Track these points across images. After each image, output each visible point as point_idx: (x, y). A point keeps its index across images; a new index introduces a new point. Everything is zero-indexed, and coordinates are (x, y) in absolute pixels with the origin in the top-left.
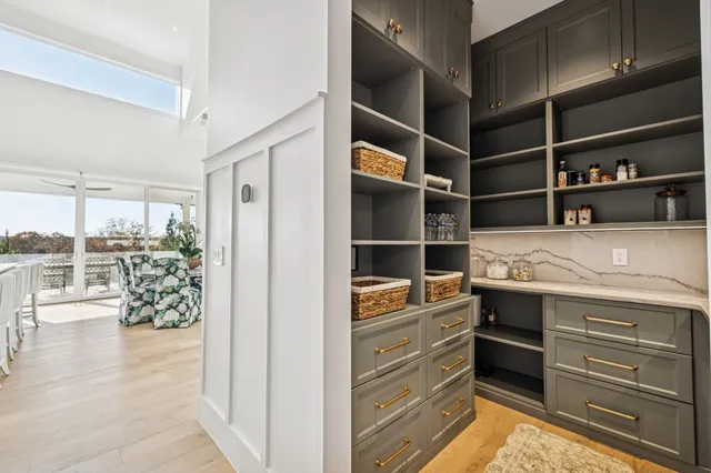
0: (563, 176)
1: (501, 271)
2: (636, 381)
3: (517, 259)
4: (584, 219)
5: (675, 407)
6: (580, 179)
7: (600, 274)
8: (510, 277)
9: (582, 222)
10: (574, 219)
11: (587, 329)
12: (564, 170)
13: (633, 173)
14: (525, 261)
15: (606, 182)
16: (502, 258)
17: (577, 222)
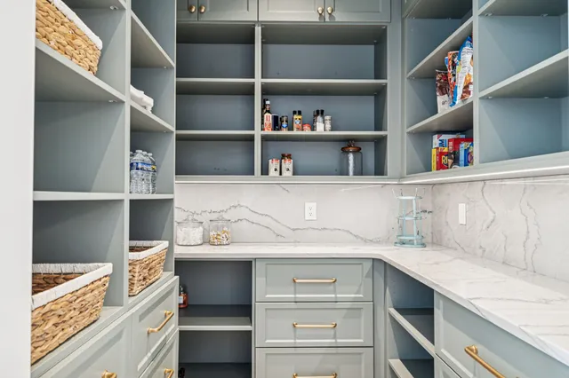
0: (269, 118)
1: (196, 234)
2: (335, 337)
3: (214, 216)
4: (288, 170)
5: (360, 354)
6: (284, 125)
7: (294, 230)
8: (207, 241)
9: (285, 173)
10: (278, 169)
11: (295, 293)
12: (269, 112)
13: (328, 126)
14: (223, 219)
15: (307, 132)
16: (195, 217)
17: (281, 174)
